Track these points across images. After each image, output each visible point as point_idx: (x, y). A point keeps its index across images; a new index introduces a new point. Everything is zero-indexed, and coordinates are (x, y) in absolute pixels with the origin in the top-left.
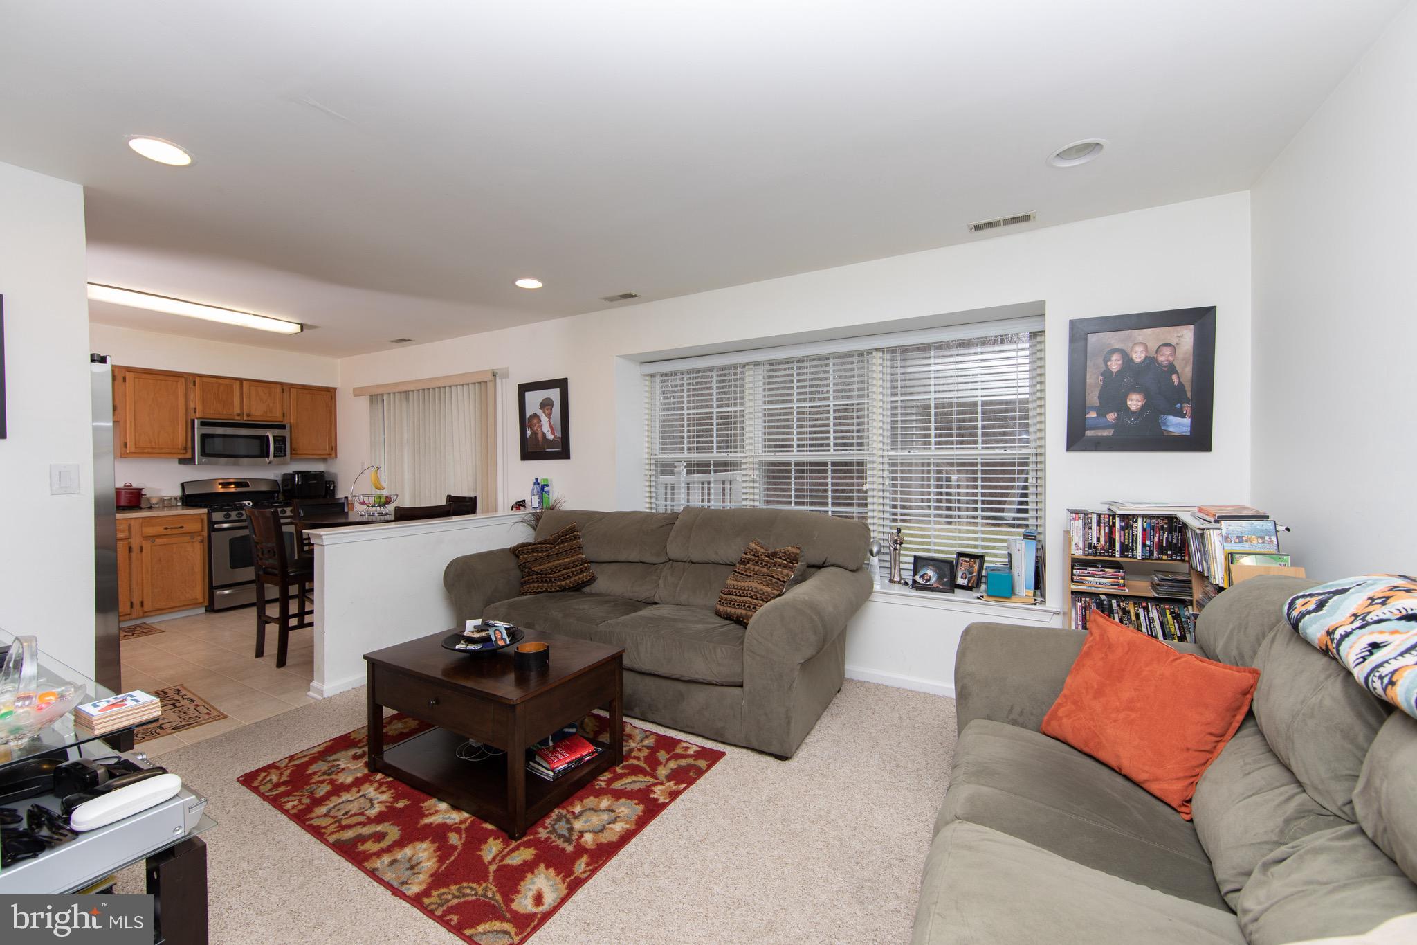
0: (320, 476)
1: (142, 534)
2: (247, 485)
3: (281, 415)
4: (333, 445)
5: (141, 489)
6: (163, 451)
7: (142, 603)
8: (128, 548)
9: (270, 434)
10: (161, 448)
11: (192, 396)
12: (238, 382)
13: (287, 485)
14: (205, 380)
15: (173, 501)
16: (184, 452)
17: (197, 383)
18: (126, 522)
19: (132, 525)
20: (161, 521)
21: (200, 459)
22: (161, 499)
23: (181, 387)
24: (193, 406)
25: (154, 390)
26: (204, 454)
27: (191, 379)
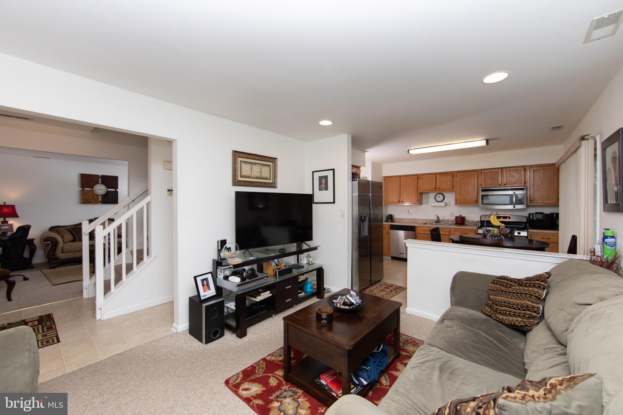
3: (523, 183)
5: (465, 217)
6: (469, 202)
9: (514, 193)
10: (468, 201)
11: (480, 179)
12: (500, 169)
14: (485, 171)
15: (477, 223)
16: (476, 202)
17: (482, 173)
18: (449, 229)
19: (451, 230)
20: (460, 230)
21: (481, 206)
22: (474, 221)
23: (476, 176)
24: (480, 183)
25: (466, 178)
26: (483, 204)
27: (480, 172)
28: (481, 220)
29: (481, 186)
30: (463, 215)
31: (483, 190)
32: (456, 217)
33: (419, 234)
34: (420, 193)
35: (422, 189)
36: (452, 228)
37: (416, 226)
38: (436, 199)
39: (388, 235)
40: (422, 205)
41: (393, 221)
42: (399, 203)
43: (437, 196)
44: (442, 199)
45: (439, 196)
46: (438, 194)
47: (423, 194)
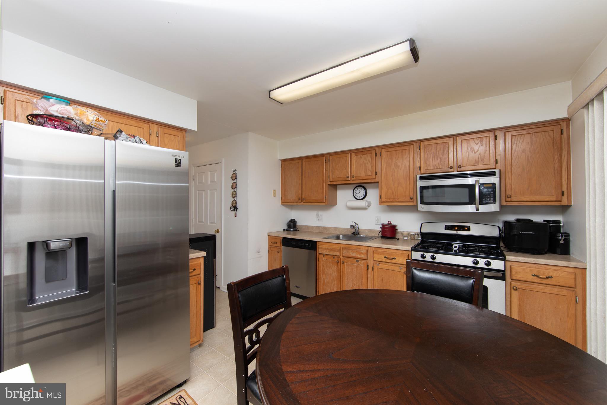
0: (544, 225)
1: (374, 259)
2: (468, 229)
3: (492, 163)
4: (565, 189)
5: (396, 226)
6: (400, 200)
8: (366, 266)
9: (476, 181)
10: (399, 198)
11: (418, 158)
12: (452, 138)
14: (427, 143)
15: (416, 236)
16: (412, 200)
17: (421, 147)
18: (366, 248)
19: (369, 251)
20: (383, 251)
21: (420, 207)
22: (409, 233)
23: (411, 152)
24: (419, 165)
25: (395, 158)
26: (422, 202)
27: (418, 145)
28: (423, 231)
29: (420, 170)
30: (393, 223)
31: (422, 178)
32: (382, 225)
33: (322, 256)
34: (328, 185)
35: (331, 179)
36: (371, 248)
37: (318, 241)
38: (355, 195)
39: (279, 254)
40: (336, 204)
41: (297, 230)
42: (300, 201)
43: (356, 189)
44: (363, 195)
45: (359, 190)
46: (358, 188)
47: (338, 186)
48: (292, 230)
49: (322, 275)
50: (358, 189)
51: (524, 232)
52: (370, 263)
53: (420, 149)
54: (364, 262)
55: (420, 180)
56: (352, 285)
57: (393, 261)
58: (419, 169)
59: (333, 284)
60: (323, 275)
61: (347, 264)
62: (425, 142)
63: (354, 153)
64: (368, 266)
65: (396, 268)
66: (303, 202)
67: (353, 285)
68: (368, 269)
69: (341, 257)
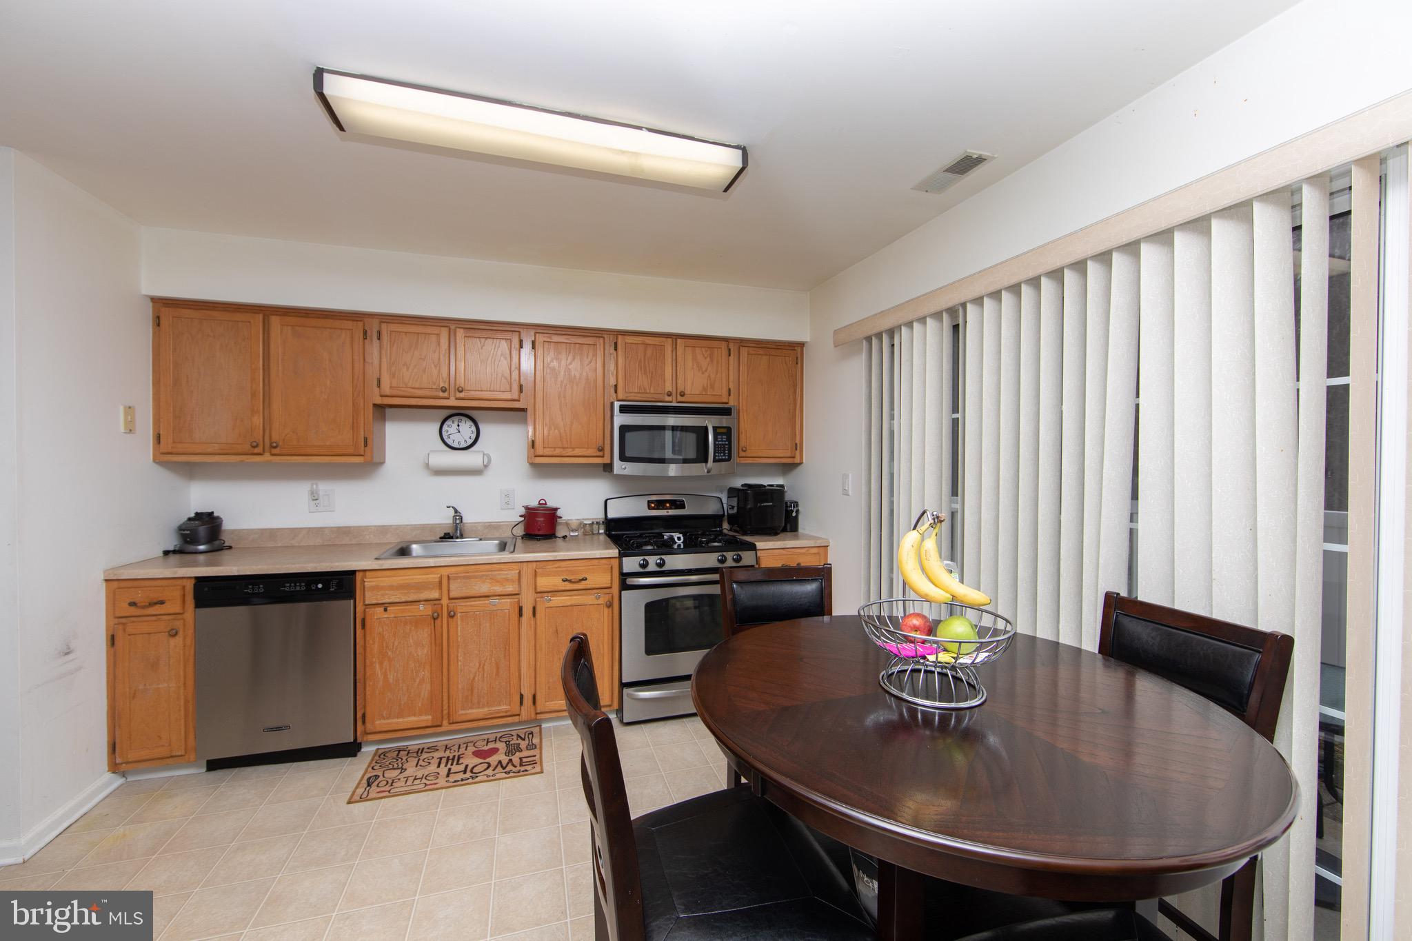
0: (779, 491)
1: (535, 588)
2: (681, 505)
3: (725, 393)
4: (798, 442)
5: (556, 509)
6: (576, 455)
7: (534, 697)
8: (517, 610)
9: (709, 422)
10: (574, 449)
11: (612, 366)
12: (670, 340)
13: (733, 507)
14: (629, 338)
15: (595, 527)
16: (601, 454)
17: (619, 347)
18: (516, 566)
19: (523, 574)
20: (559, 567)
21: (619, 467)
22: (581, 524)
23: (598, 352)
24: (613, 382)
25: (567, 359)
26: (623, 458)
27: (611, 339)
28: (610, 516)
29: (616, 392)
30: (551, 504)
31: (624, 409)
32: (527, 508)
33: (380, 610)
34: (375, 405)
35: (386, 388)
36: (529, 564)
37: (359, 571)
38: (445, 437)
39: (178, 640)
40: (382, 463)
41: (222, 548)
42: (256, 450)
43: (449, 422)
44: (470, 438)
45: (458, 426)
46: (456, 419)
47: (388, 411)
48: (202, 548)
49: (377, 666)
50: (456, 423)
51: (765, 504)
52: (527, 601)
53: (616, 349)
54: (512, 600)
55: (621, 413)
56: (477, 664)
57: (582, 585)
58: (613, 390)
59: (418, 680)
60: (381, 663)
61: (461, 616)
62: (626, 337)
63: (462, 331)
64: (521, 609)
65: (589, 599)
66: (273, 455)
67: (480, 665)
68: (521, 614)
69: (445, 601)
